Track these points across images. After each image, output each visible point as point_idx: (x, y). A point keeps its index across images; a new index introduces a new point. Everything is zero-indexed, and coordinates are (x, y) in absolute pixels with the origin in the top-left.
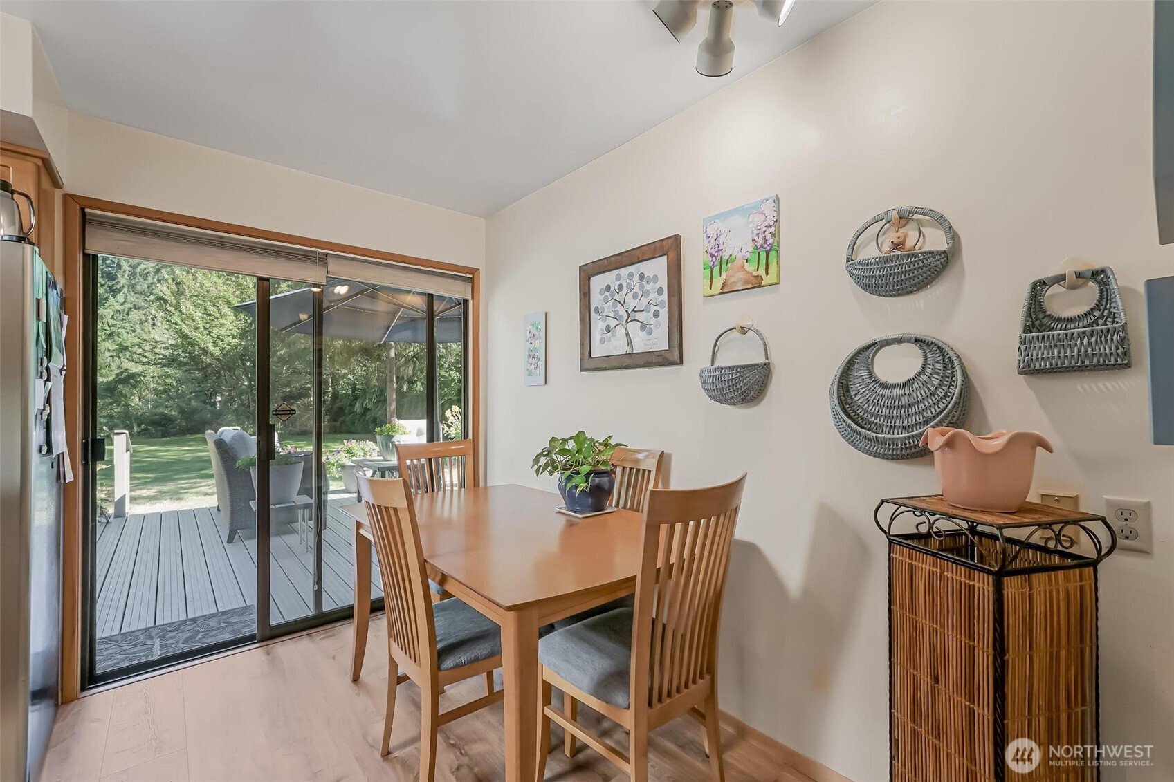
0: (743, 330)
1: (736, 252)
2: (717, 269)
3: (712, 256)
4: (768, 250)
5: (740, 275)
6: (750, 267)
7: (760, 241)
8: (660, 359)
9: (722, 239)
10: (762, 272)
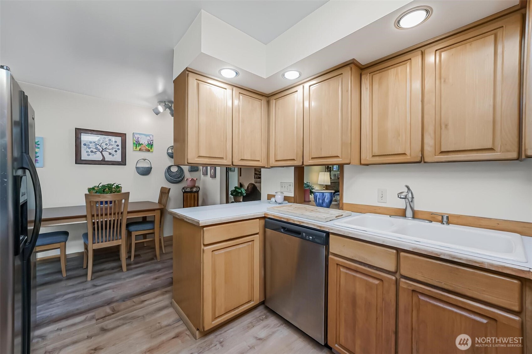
0: (145, 160)
1: (143, 143)
2: (138, 145)
3: (136, 142)
4: (151, 145)
5: (145, 148)
6: (147, 147)
7: (149, 142)
8: (118, 163)
9: (139, 139)
10: (150, 149)
